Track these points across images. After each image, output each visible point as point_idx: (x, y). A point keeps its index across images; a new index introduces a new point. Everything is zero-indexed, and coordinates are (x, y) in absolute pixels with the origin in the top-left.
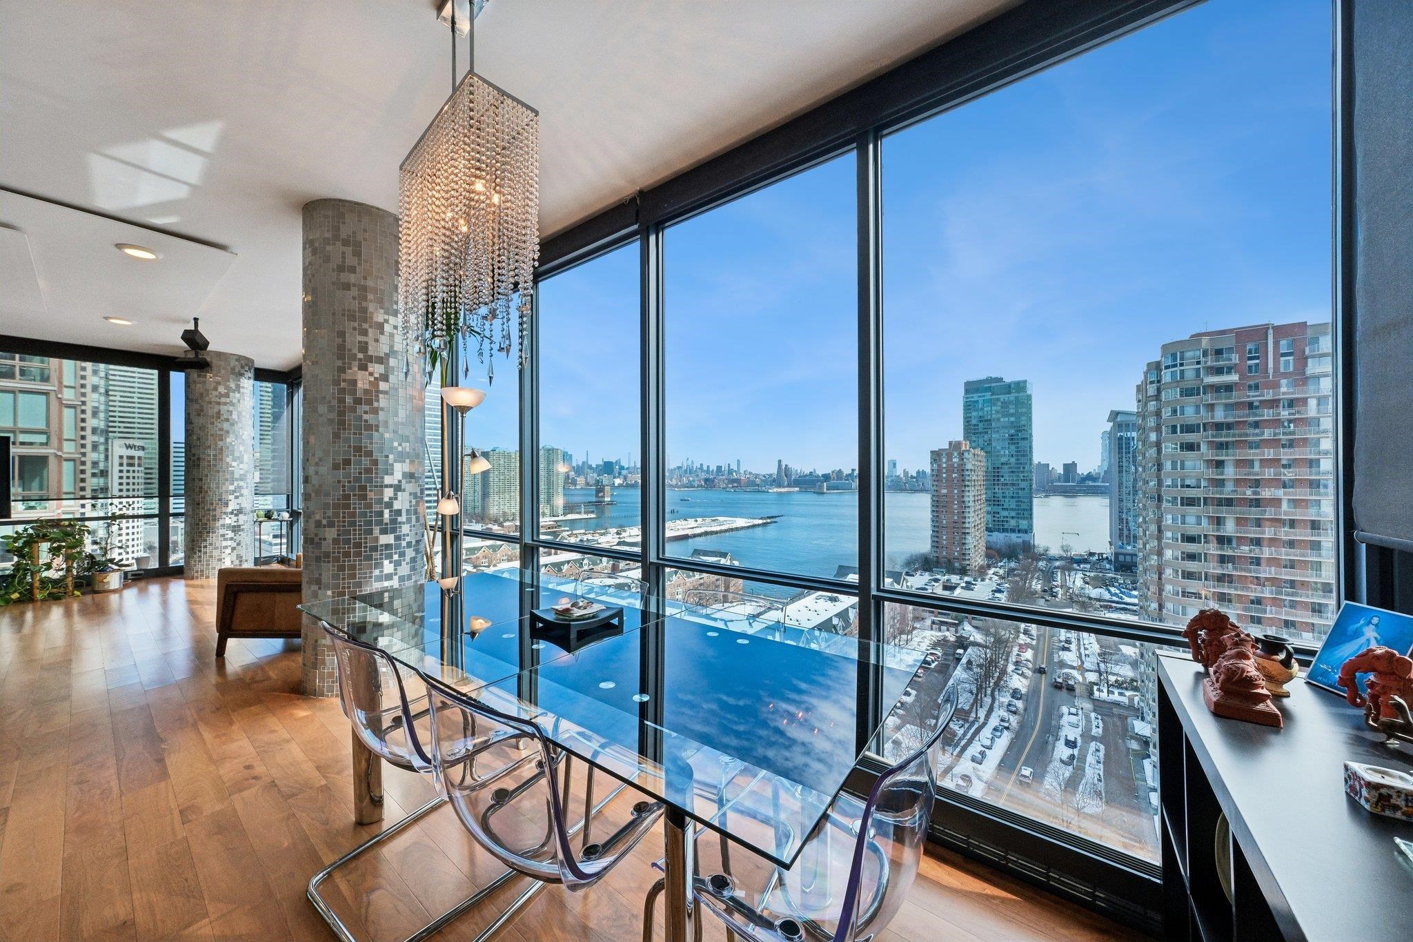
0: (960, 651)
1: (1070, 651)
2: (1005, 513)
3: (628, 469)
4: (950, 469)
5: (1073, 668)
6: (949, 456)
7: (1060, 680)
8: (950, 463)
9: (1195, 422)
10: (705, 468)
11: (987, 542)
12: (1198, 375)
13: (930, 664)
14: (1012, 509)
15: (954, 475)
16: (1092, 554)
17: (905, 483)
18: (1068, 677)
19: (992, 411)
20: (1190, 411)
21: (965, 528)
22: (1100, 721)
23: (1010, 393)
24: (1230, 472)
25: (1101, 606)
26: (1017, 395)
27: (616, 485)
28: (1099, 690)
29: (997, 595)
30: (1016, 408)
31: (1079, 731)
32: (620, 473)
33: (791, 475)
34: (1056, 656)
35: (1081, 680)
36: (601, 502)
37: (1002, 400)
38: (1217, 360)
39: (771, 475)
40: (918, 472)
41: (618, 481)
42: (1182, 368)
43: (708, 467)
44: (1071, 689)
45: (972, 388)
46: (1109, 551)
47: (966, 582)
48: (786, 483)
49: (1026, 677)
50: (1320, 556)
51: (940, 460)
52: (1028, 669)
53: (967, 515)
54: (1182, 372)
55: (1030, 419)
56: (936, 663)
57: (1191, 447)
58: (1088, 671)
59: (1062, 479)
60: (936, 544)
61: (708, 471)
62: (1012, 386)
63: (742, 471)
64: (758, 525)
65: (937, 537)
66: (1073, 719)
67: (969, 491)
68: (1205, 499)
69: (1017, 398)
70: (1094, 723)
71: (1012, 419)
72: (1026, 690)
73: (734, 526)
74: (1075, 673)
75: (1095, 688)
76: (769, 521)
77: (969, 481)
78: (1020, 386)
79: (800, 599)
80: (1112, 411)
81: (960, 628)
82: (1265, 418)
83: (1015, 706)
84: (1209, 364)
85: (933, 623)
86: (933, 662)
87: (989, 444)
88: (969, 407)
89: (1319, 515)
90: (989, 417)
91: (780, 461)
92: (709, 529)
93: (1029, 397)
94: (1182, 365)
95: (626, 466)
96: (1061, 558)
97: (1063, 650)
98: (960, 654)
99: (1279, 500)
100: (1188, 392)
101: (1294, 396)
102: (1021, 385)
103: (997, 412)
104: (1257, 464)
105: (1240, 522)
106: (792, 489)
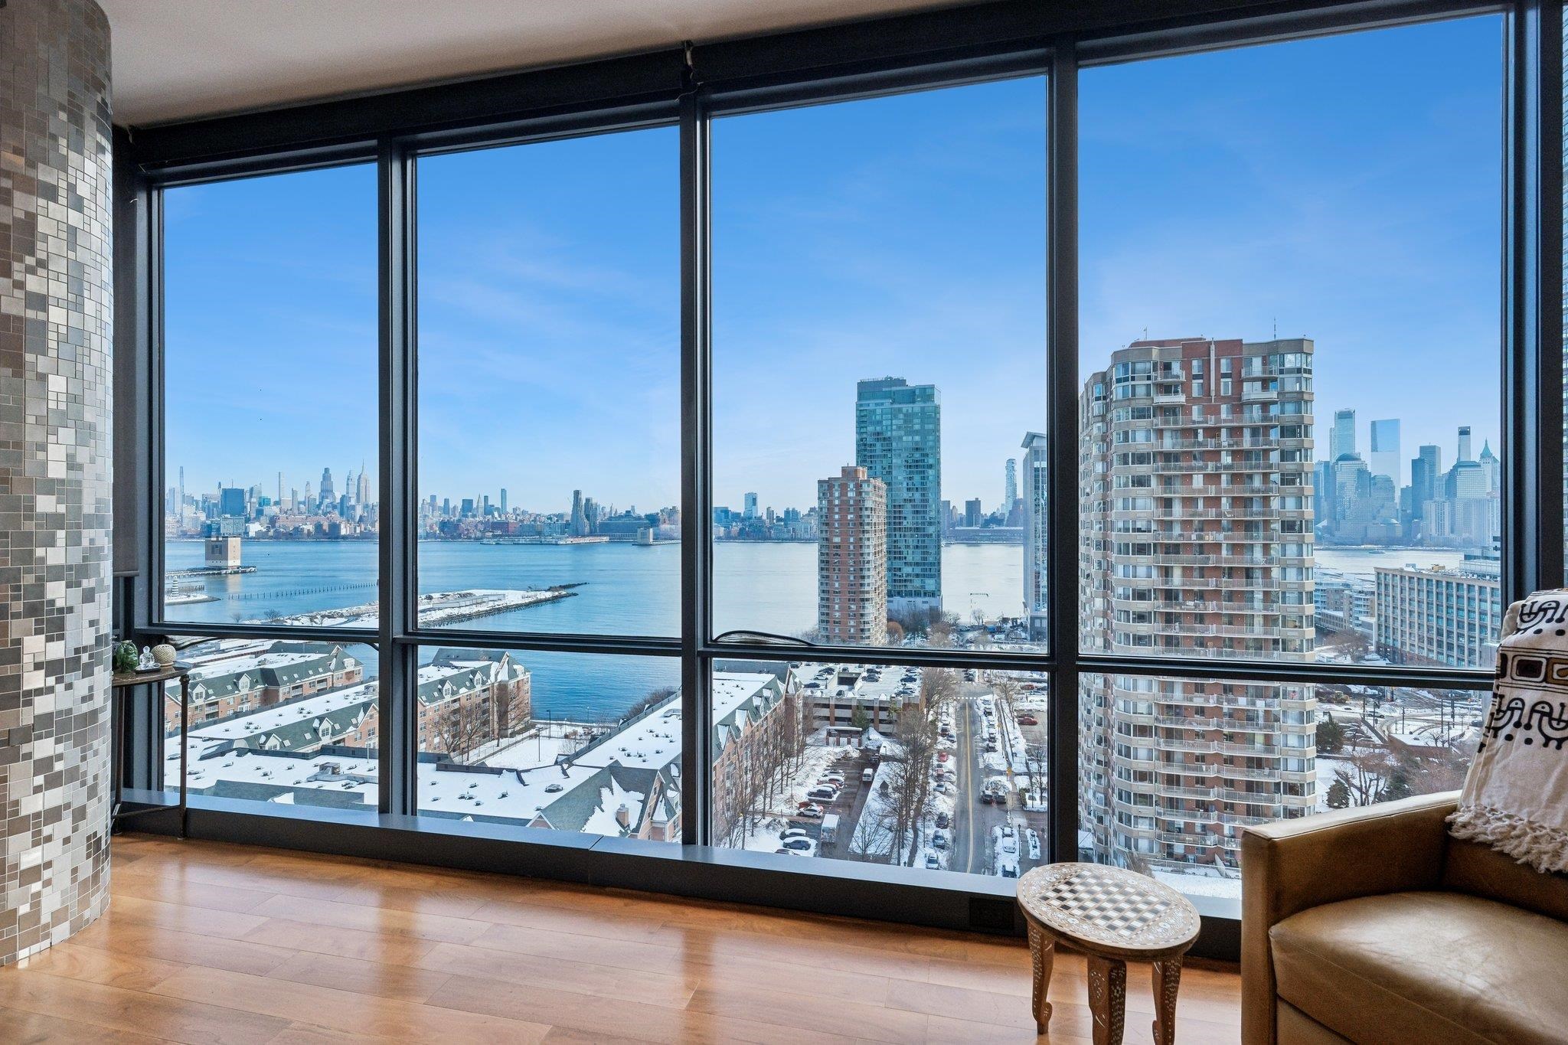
0: (868, 771)
1: (995, 751)
2: (907, 570)
3: (277, 503)
4: (844, 507)
5: (1001, 773)
6: (844, 487)
7: (988, 792)
8: (845, 498)
9: (1145, 451)
10: (440, 503)
11: (889, 611)
12: (1148, 394)
13: (830, 796)
14: (917, 564)
15: (850, 517)
16: (1005, 620)
17: (771, 528)
18: (996, 786)
19: (894, 428)
20: (1140, 436)
21: (863, 592)
22: (1037, 839)
23: (914, 402)
24: (1178, 511)
25: (1022, 688)
26: (923, 405)
27: (252, 534)
28: (1032, 798)
29: (909, 685)
30: (923, 423)
31: (1016, 856)
32: (260, 513)
33: (595, 516)
34: (980, 760)
35: (1011, 789)
36: (220, 569)
37: (904, 410)
38: (1166, 377)
39: (560, 516)
40: (787, 512)
41: (254, 528)
42: (1133, 383)
43: (446, 501)
44: (1001, 802)
45: (867, 390)
46: (1023, 615)
47: (869, 671)
48: (587, 530)
49: (950, 795)
50: (1252, 608)
51: (832, 495)
52: (952, 783)
53: (866, 573)
54: (1134, 387)
55: (937, 440)
56: (839, 793)
57: (1140, 482)
58: (1017, 774)
59: (964, 522)
60: (826, 618)
61: (446, 508)
62: (917, 392)
63: (510, 509)
64: (546, 600)
65: (828, 607)
66: (1008, 842)
67: (868, 539)
68: (1155, 544)
69: (923, 408)
70: (1031, 843)
71: (917, 438)
72: (952, 813)
73: (501, 603)
74: (1003, 779)
75: (1027, 795)
76: (564, 593)
77: (868, 524)
78: (926, 393)
79: (639, 720)
80: (1028, 433)
81: (864, 737)
82: (1209, 449)
83: (942, 838)
84: (1159, 379)
85: (829, 734)
86: (834, 791)
87: (890, 473)
88: (862, 420)
89: (1252, 562)
90: (889, 434)
91: (577, 493)
92: (456, 612)
93: (937, 409)
94: (1133, 379)
95: (274, 498)
96: (973, 628)
97: (988, 751)
98: (869, 776)
99: (1218, 546)
100: (1140, 414)
101: (1232, 424)
102: (928, 392)
103: (899, 428)
104: (1201, 503)
105: (1187, 571)
106: (597, 539)
